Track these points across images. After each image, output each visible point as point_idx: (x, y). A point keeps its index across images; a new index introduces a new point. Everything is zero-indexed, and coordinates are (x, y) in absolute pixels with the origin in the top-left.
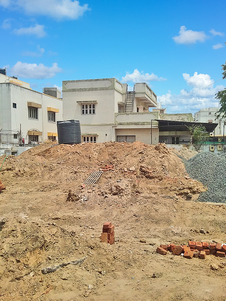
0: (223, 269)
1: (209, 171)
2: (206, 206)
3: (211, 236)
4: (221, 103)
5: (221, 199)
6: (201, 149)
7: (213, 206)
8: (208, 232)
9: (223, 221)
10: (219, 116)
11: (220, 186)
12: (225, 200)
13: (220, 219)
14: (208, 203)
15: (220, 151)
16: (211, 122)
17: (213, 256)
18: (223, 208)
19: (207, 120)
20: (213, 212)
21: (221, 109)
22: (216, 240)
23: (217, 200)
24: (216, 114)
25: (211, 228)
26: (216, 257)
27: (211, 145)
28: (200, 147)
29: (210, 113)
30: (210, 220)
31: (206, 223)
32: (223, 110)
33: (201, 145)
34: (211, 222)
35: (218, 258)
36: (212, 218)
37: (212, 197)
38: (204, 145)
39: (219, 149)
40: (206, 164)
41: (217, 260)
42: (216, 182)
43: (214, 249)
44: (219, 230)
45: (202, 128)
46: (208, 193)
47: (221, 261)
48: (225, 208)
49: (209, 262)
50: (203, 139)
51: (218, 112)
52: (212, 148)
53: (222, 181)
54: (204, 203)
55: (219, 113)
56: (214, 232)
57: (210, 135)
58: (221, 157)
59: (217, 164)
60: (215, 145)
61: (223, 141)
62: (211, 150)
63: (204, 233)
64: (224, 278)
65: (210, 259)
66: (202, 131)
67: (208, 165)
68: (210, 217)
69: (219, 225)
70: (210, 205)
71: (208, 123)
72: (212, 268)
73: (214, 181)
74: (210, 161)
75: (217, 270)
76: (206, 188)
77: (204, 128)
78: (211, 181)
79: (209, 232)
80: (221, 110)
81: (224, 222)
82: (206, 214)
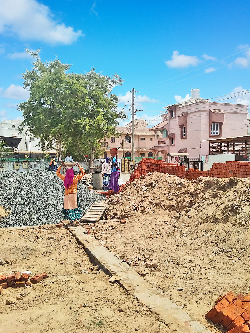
0: (21, 300)
1: (11, 192)
2: (7, 232)
3: (11, 266)
4: (23, 116)
5: (25, 222)
6: (3, 167)
7: (16, 231)
8: (7, 263)
9: (25, 246)
10: (22, 130)
11: (24, 208)
12: (30, 222)
13: (21, 244)
14: (10, 228)
15: (26, 168)
16: (16, 137)
17: (11, 289)
18: (27, 232)
19: (11, 134)
20: (14, 238)
21: (25, 122)
22: (16, 270)
23: (21, 224)
24: (18, 127)
25: (12, 257)
26: (15, 289)
27: (15, 162)
28: (2, 164)
29: (14, 126)
30: (9, 248)
31: (5, 252)
32: (26, 123)
33: (4, 162)
34: (11, 250)
35: (17, 290)
36: (13, 244)
37: (15, 221)
38: (7, 162)
39: (24, 166)
40: (7, 184)
41: (15, 293)
42: (19, 204)
43: (12, 281)
44: (21, 257)
45: (3, 142)
46: (10, 217)
47: (20, 291)
48: (29, 232)
49: (5, 296)
50: (5, 155)
51: (21, 125)
52: (17, 165)
53: (26, 202)
54: (5, 229)
55: (22, 127)
56: (15, 260)
57: (14, 151)
58: (24, 175)
59: (19, 183)
60: (19, 162)
61: (30, 157)
62: (16, 167)
63: (3, 264)
64: (20, 311)
65: (8, 293)
66: (3, 146)
67: (10, 185)
68: (10, 244)
69: (21, 251)
70: (12, 230)
71: (12, 137)
72: (8, 304)
73: (17, 202)
74: (12, 180)
75: (13, 304)
76: (8, 212)
77: (5, 142)
78: (14, 203)
79: (9, 261)
80: (24, 124)
81: (26, 248)
82: (5, 242)
